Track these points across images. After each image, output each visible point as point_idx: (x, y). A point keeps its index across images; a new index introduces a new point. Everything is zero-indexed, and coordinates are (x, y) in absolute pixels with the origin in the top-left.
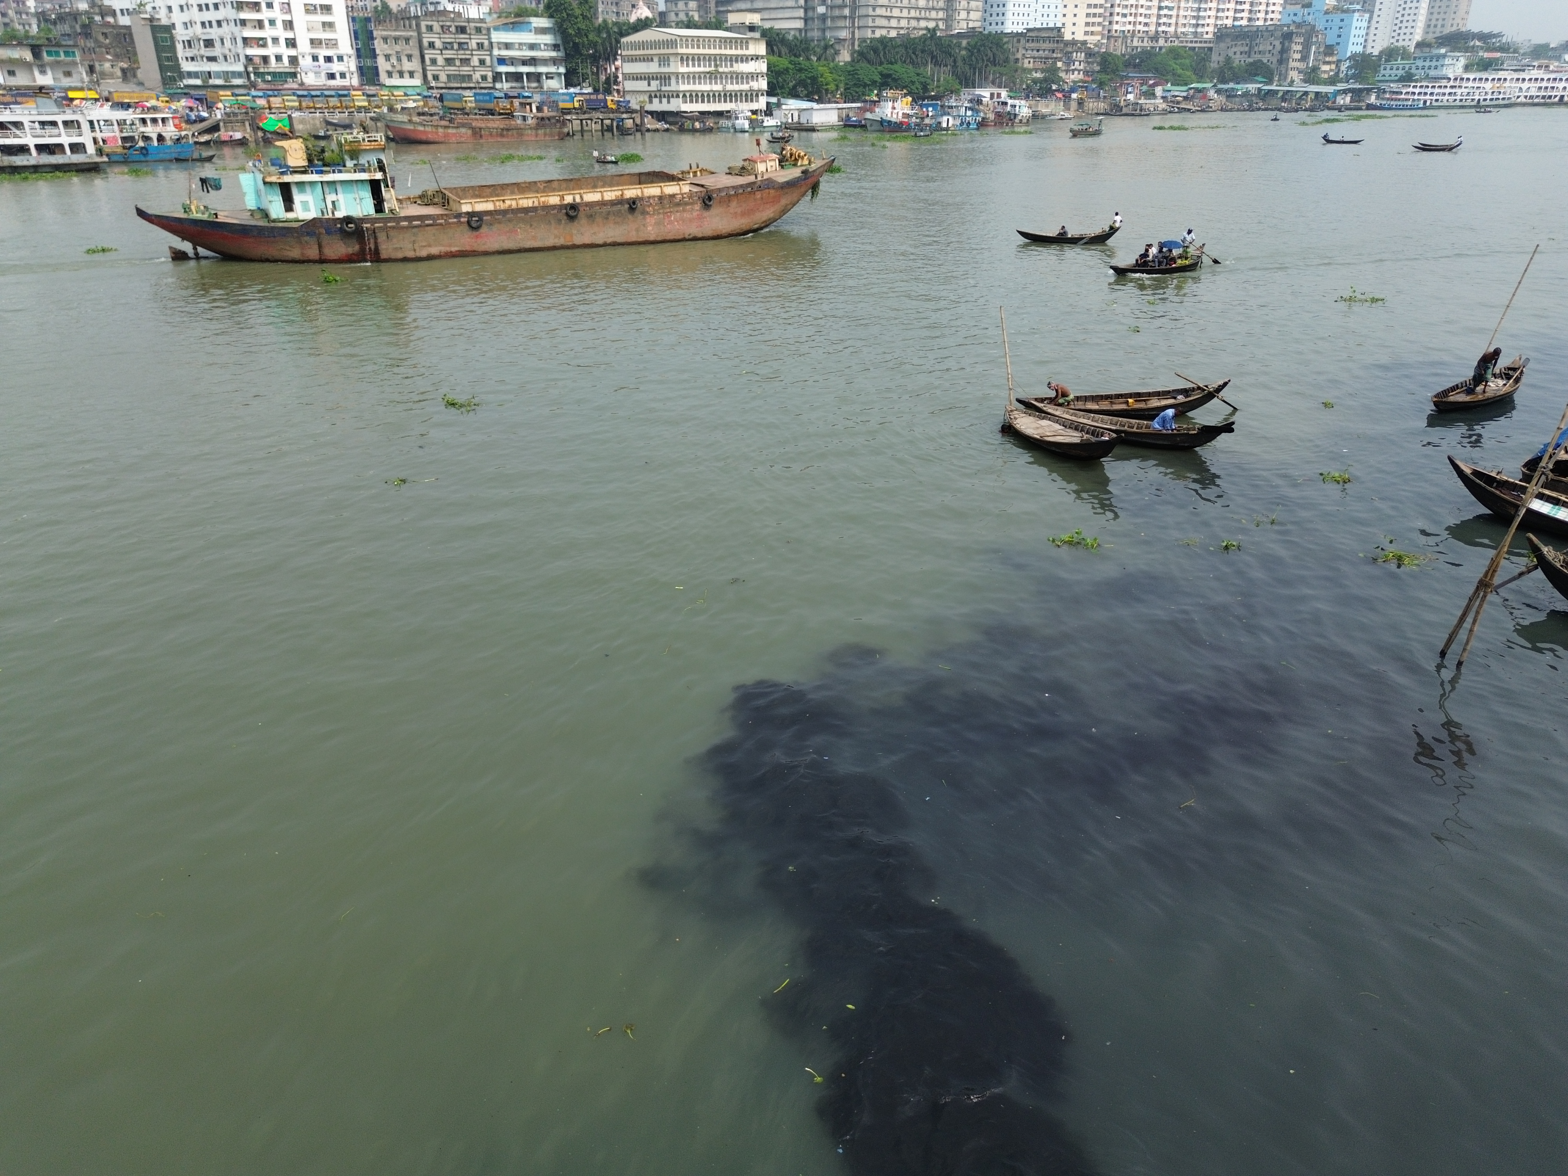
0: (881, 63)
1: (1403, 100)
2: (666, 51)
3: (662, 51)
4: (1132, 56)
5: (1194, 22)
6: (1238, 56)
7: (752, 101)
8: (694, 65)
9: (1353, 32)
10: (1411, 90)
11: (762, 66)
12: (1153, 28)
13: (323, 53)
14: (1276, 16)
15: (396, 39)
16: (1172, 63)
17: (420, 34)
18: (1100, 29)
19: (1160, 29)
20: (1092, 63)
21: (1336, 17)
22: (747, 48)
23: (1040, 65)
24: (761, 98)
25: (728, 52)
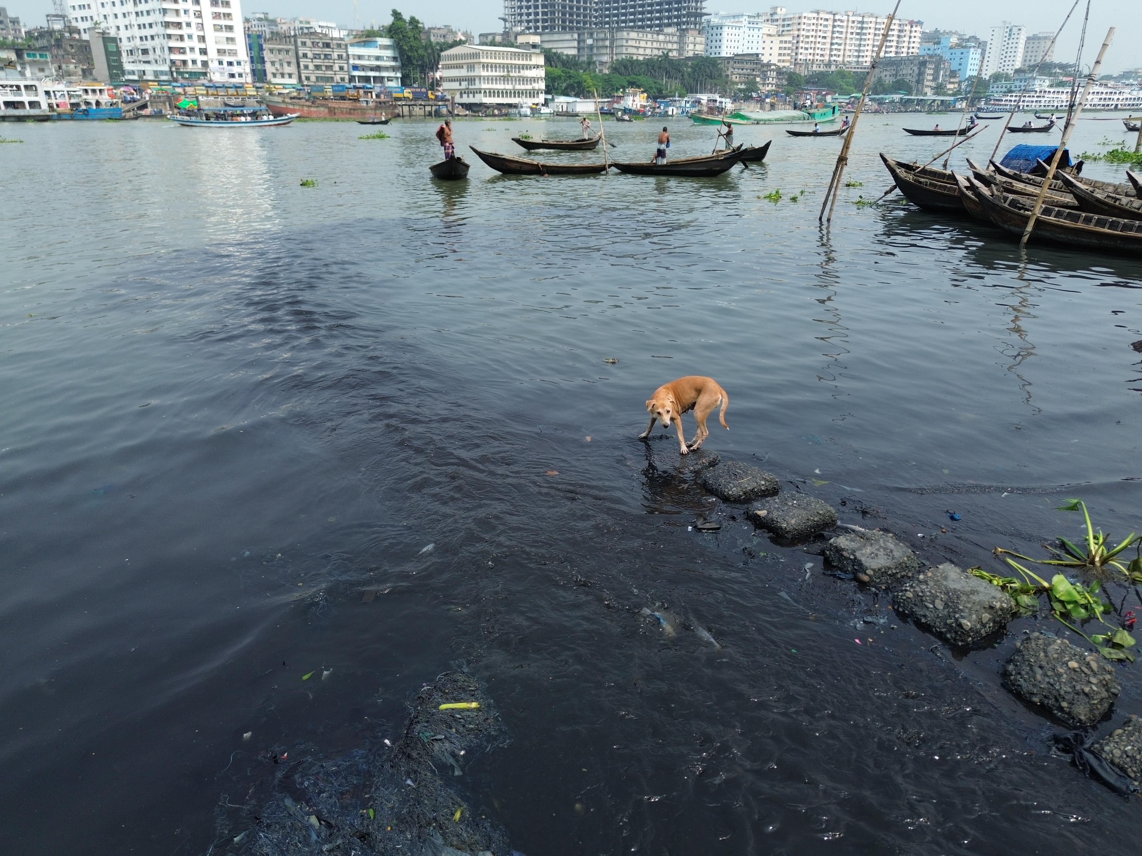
0: (629, 75)
1: (1003, 105)
2: (472, 61)
3: (469, 61)
4: (810, 76)
5: (856, 54)
6: (888, 77)
7: (534, 97)
8: (492, 71)
9: (970, 61)
10: (1009, 98)
11: (541, 73)
12: (827, 58)
13: (226, 59)
14: (916, 51)
15: (280, 51)
16: (840, 81)
17: (296, 47)
18: (789, 58)
19: (832, 59)
20: (782, 79)
21: (958, 51)
22: (531, 60)
23: (743, 79)
24: (540, 95)
25: (517, 62)
